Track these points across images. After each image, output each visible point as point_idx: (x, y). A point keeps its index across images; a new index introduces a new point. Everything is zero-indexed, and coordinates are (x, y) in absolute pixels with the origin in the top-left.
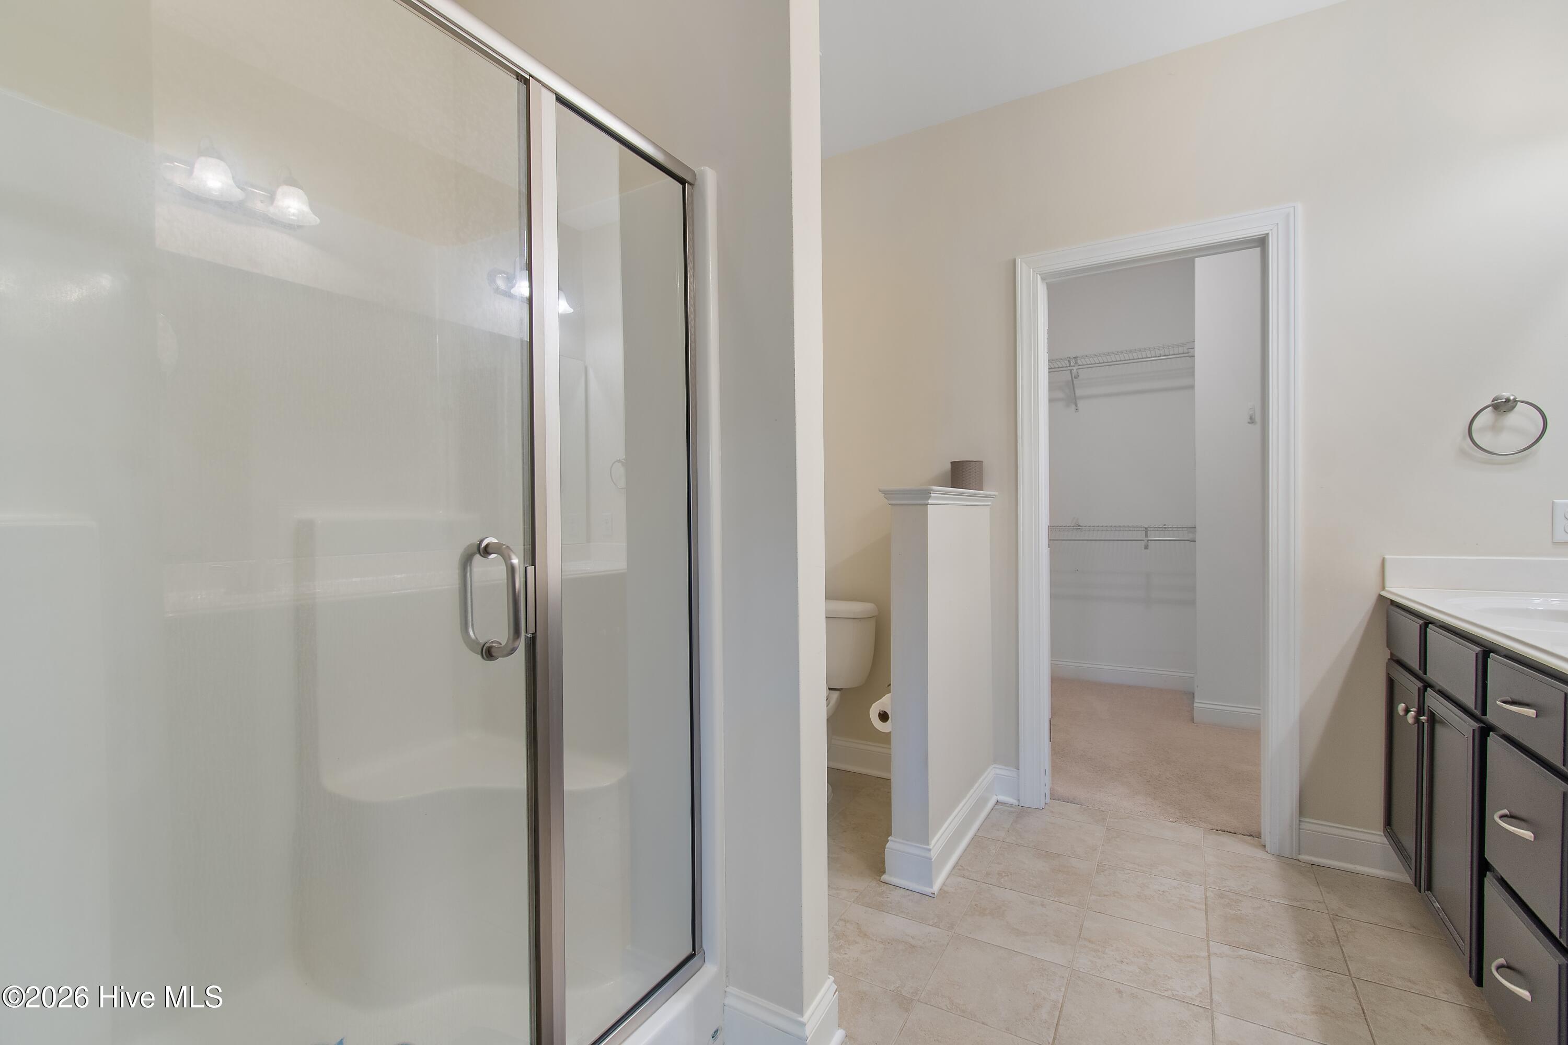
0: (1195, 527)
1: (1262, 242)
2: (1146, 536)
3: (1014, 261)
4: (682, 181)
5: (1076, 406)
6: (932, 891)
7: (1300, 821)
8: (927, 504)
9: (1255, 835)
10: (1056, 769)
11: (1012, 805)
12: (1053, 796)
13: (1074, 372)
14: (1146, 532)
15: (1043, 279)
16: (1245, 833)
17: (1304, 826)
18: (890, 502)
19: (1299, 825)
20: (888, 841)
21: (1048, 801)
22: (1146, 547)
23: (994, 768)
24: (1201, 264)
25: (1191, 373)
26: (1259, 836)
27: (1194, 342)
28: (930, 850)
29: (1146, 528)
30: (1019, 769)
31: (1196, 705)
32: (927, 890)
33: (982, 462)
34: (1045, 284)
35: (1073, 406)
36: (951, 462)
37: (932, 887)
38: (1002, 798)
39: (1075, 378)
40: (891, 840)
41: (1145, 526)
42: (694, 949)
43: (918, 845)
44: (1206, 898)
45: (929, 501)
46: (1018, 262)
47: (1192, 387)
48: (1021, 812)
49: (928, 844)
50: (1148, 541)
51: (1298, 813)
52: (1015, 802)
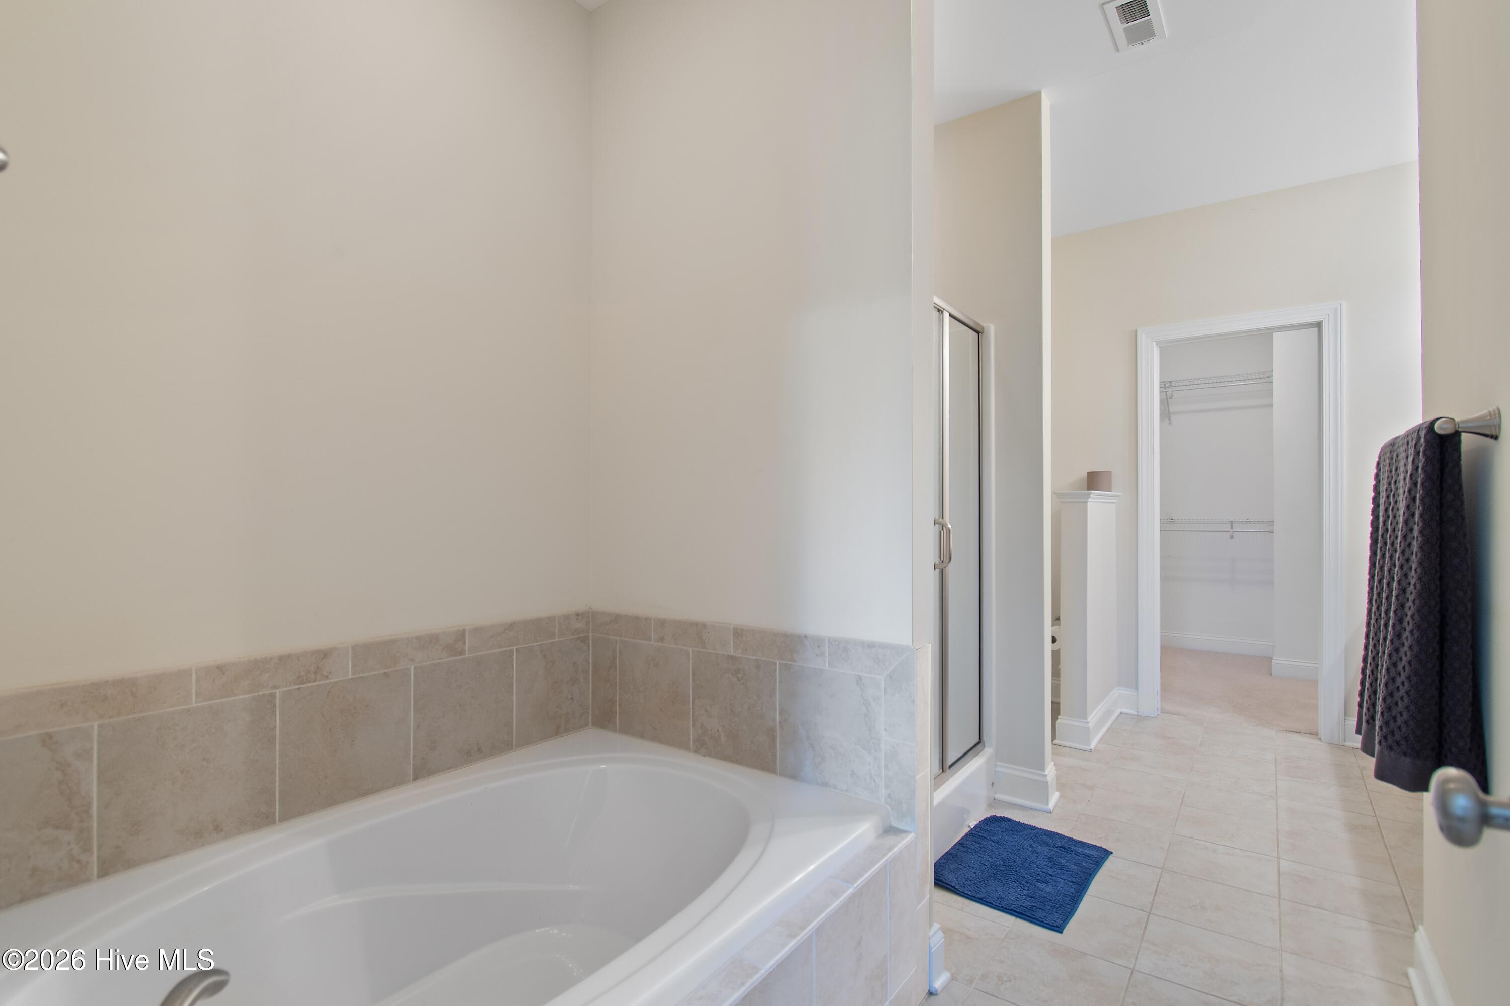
0: (1273, 521)
1: (1319, 325)
2: (1232, 528)
3: (1136, 331)
4: (978, 333)
5: (1170, 420)
6: (1090, 748)
7: (1345, 719)
8: (1087, 502)
9: (1314, 734)
10: (1163, 698)
11: (1133, 715)
12: (1163, 711)
13: (1169, 394)
14: (1232, 525)
15: (1157, 344)
16: (1307, 732)
17: (1347, 722)
18: (1061, 500)
19: (1345, 722)
20: (1058, 719)
21: (1159, 713)
22: (1232, 537)
23: (1119, 689)
24: (1276, 335)
25: (1270, 394)
26: (1317, 734)
27: (1272, 371)
28: (1088, 723)
29: (1231, 522)
30: (1138, 690)
31: (1273, 661)
32: (1087, 748)
33: (1110, 472)
34: (1158, 348)
35: (1167, 421)
36: (1088, 473)
37: (1089, 746)
38: (1124, 710)
39: (1170, 398)
40: (1061, 718)
41: (1231, 520)
42: (980, 739)
43: (1080, 720)
44: (1276, 759)
45: (1089, 500)
46: (1139, 332)
47: (1271, 406)
48: (1140, 718)
49: (1086, 719)
50: (1233, 531)
51: (1344, 714)
52: (1135, 713)
